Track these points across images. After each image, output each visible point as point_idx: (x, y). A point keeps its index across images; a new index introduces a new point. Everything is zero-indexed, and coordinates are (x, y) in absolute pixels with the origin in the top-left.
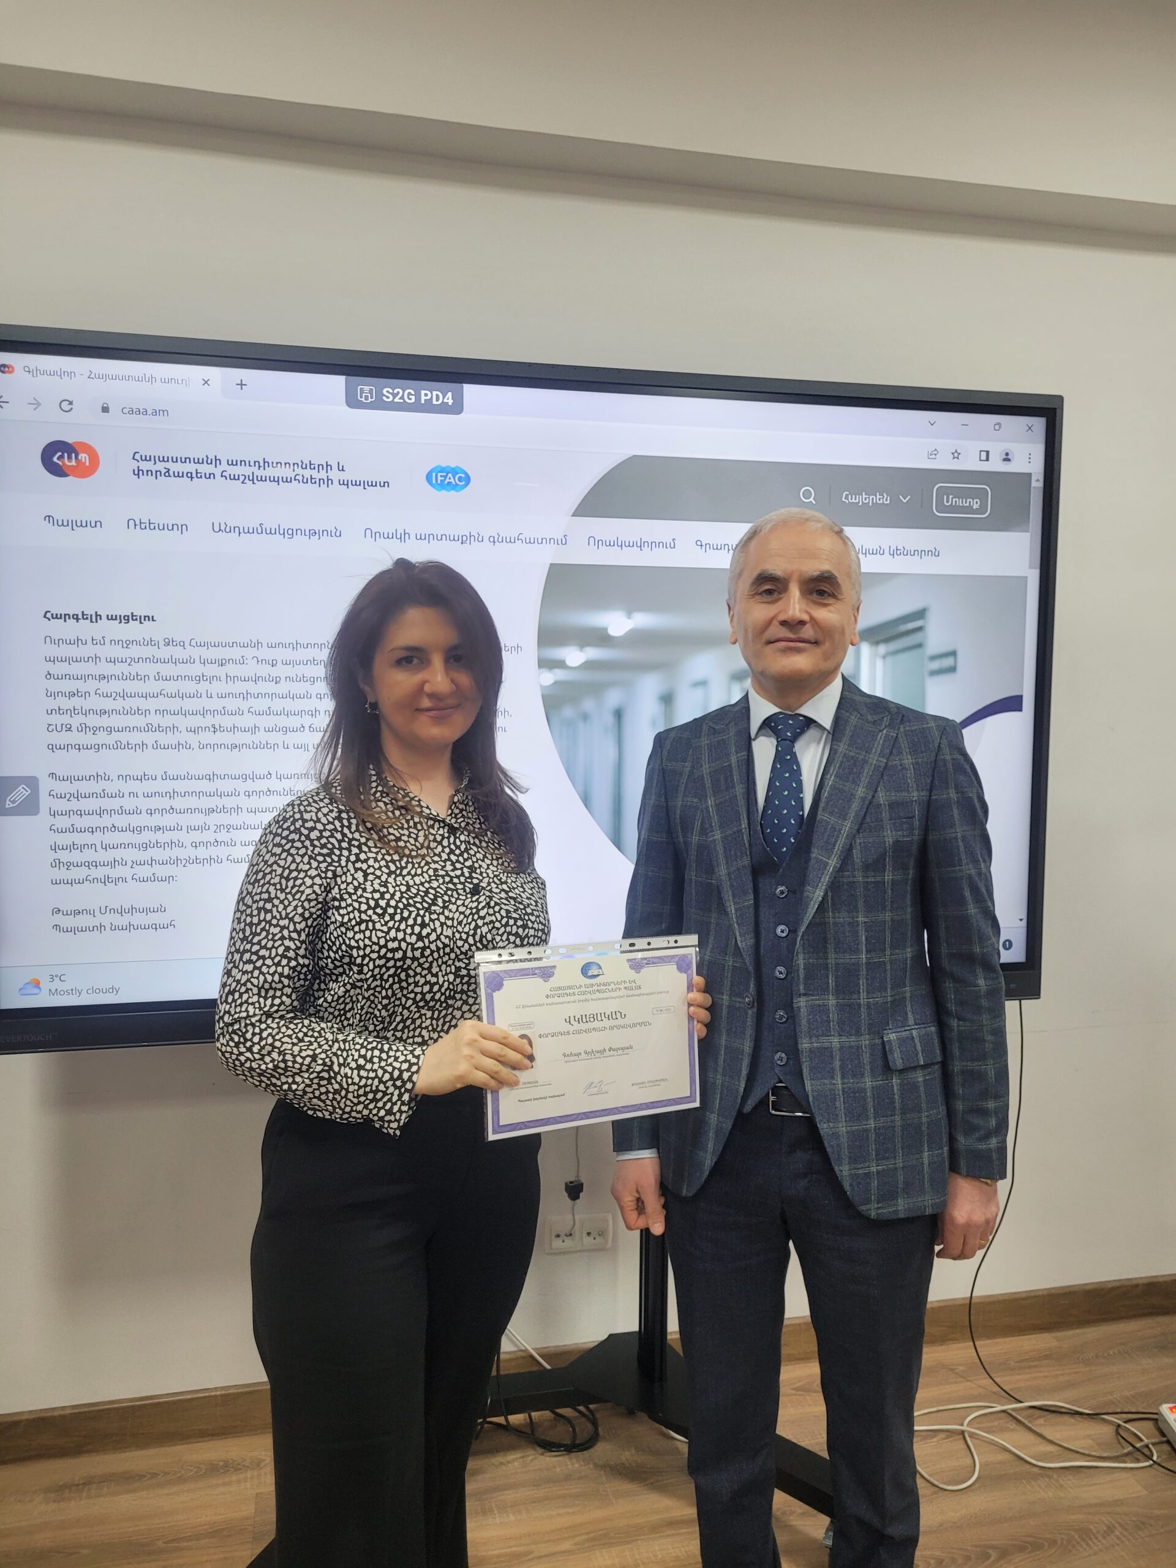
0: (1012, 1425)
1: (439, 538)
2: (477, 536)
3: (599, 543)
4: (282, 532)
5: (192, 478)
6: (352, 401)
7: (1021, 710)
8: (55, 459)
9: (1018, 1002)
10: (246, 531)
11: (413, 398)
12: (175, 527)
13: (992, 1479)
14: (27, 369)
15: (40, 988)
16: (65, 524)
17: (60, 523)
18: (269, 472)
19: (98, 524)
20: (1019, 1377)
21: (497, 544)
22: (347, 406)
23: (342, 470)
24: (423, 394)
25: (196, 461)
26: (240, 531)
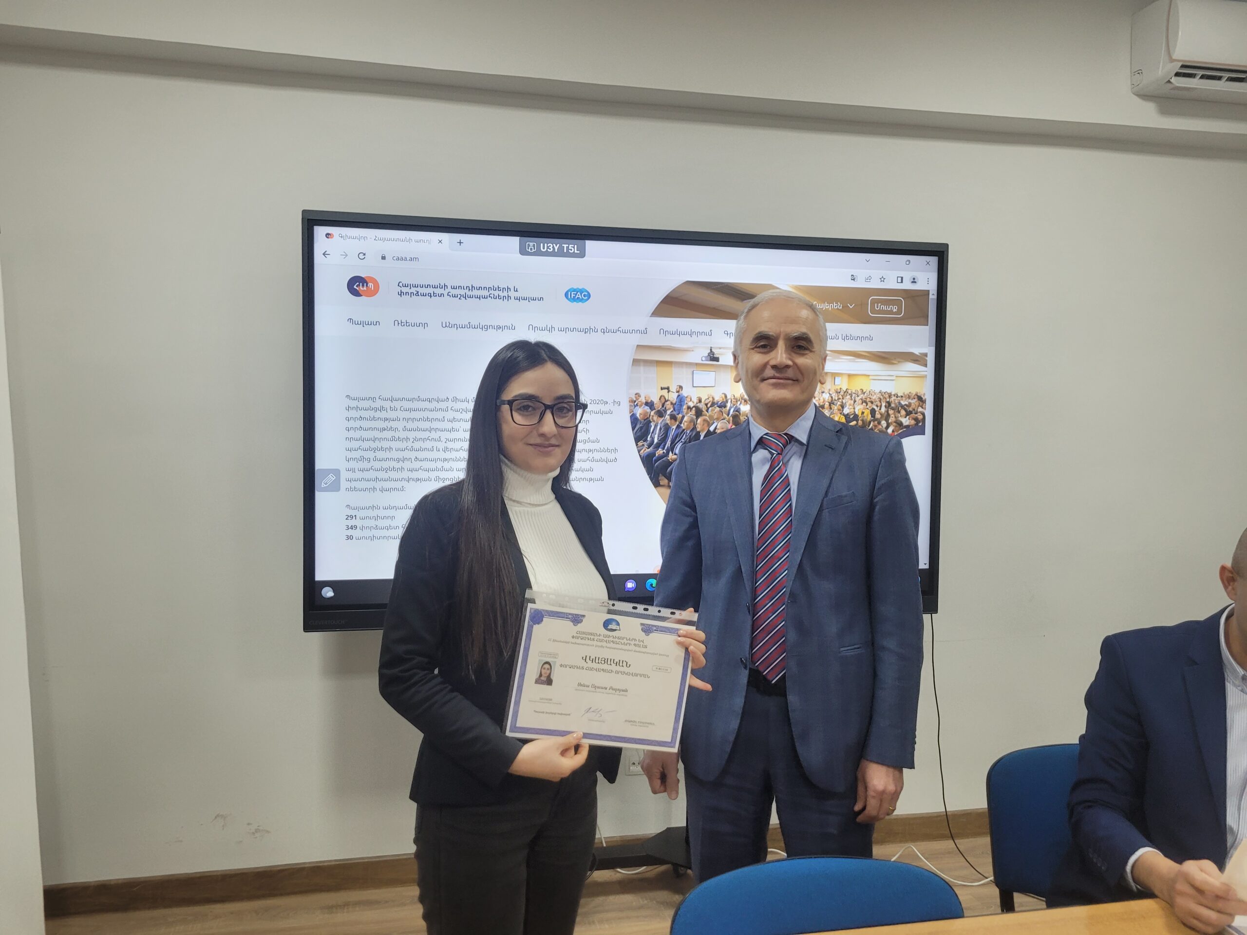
1: (572, 330)
2: (593, 328)
3: (666, 333)
4: (481, 327)
5: (431, 296)
6: (523, 251)
7: (924, 434)
8: (355, 287)
10: (461, 327)
12: (421, 324)
14: (341, 236)
17: (356, 323)
18: (475, 293)
19: (379, 324)
21: (605, 333)
22: (521, 254)
23: (517, 291)
24: (564, 247)
25: (434, 287)
26: (456, 327)
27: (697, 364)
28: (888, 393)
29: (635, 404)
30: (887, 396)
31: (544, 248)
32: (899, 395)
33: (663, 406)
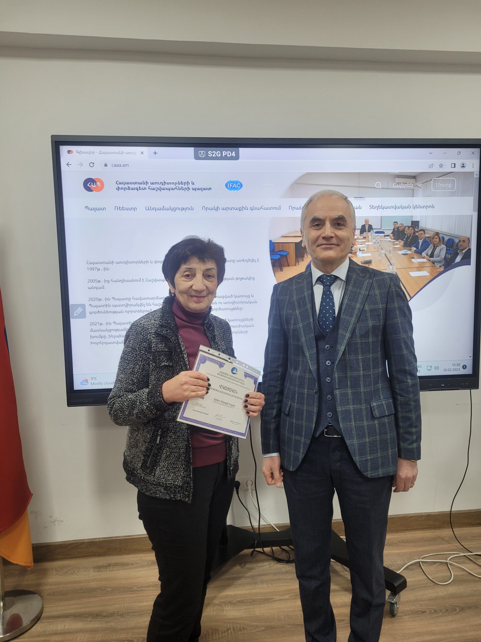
0: (468, 561)
1: (231, 209)
2: (245, 208)
3: (293, 208)
4: (171, 209)
5: (138, 190)
7: (470, 265)
8: (88, 185)
9: (469, 390)
10: (158, 209)
11: (220, 154)
12: (132, 209)
13: (458, 581)
14: (77, 152)
15: (88, 382)
16: (92, 209)
17: (91, 209)
18: (166, 186)
19: (104, 209)
20: (472, 543)
21: (253, 210)
22: (195, 159)
23: (194, 184)
25: (139, 183)
26: (156, 209)
31: (210, 154)
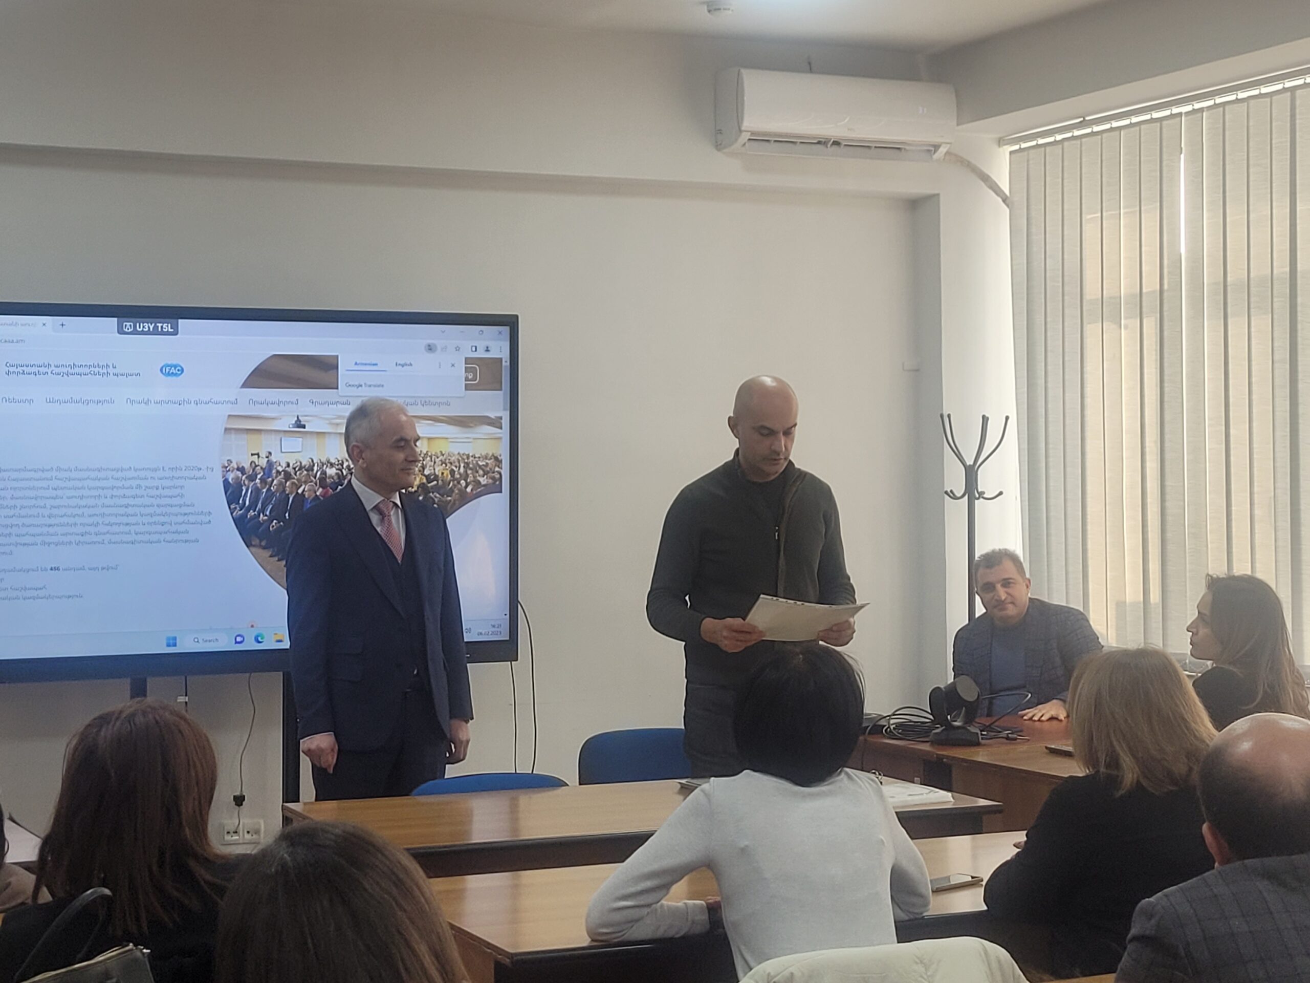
1: (167, 402)
2: (187, 401)
3: (254, 403)
4: (82, 401)
5: (36, 375)
6: (121, 331)
7: (501, 492)
10: (63, 402)
11: (153, 328)
12: (26, 401)
18: (77, 370)
21: (199, 405)
22: (118, 334)
23: (115, 367)
24: (158, 327)
25: (38, 366)
26: (59, 402)
27: (285, 431)
28: (466, 455)
29: (228, 469)
30: (465, 457)
31: (140, 327)
32: (477, 456)
33: (253, 470)
